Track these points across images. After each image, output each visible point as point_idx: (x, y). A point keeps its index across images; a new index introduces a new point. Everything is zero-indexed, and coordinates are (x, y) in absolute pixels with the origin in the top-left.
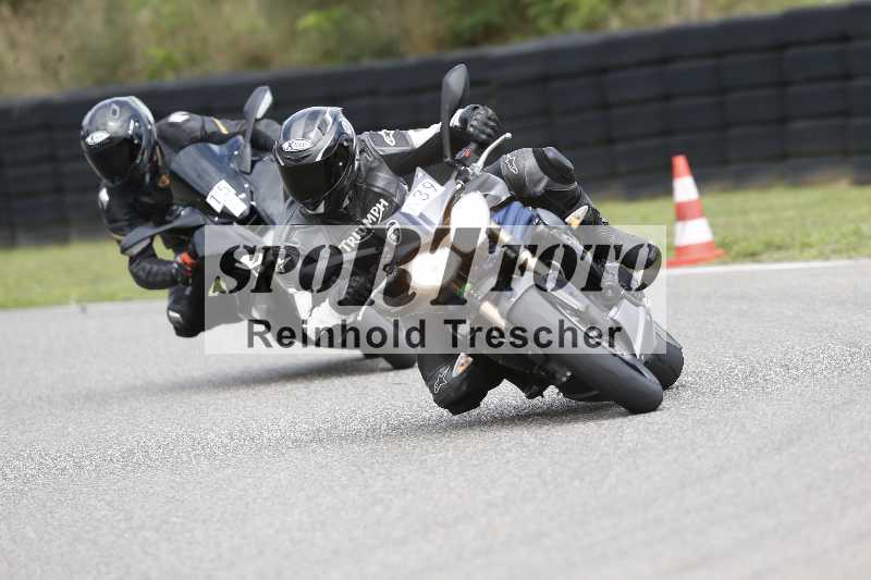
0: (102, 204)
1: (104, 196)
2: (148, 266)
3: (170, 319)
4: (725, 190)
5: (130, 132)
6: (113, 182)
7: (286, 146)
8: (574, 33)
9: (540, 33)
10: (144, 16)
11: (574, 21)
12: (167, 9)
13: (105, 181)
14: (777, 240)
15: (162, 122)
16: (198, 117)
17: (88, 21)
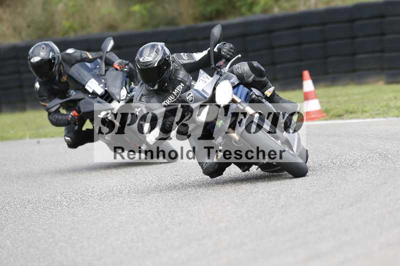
0: (36, 88)
1: (37, 85)
2: (57, 117)
3: (66, 140)
4: (327, 86)
5: (50, 57)
6: (42, 79)
7: (141, 59)
8: (257, 14)
9: (242, 15)
10: (61, 6)
11: (257, 9)
12: (71, 4)
13: (38, 78)
14: (351, 109)
15: (63, 53)
16: (79, 51)
17: (34, 9)
